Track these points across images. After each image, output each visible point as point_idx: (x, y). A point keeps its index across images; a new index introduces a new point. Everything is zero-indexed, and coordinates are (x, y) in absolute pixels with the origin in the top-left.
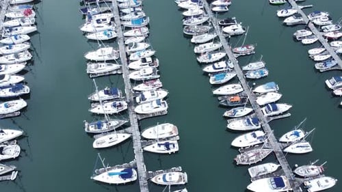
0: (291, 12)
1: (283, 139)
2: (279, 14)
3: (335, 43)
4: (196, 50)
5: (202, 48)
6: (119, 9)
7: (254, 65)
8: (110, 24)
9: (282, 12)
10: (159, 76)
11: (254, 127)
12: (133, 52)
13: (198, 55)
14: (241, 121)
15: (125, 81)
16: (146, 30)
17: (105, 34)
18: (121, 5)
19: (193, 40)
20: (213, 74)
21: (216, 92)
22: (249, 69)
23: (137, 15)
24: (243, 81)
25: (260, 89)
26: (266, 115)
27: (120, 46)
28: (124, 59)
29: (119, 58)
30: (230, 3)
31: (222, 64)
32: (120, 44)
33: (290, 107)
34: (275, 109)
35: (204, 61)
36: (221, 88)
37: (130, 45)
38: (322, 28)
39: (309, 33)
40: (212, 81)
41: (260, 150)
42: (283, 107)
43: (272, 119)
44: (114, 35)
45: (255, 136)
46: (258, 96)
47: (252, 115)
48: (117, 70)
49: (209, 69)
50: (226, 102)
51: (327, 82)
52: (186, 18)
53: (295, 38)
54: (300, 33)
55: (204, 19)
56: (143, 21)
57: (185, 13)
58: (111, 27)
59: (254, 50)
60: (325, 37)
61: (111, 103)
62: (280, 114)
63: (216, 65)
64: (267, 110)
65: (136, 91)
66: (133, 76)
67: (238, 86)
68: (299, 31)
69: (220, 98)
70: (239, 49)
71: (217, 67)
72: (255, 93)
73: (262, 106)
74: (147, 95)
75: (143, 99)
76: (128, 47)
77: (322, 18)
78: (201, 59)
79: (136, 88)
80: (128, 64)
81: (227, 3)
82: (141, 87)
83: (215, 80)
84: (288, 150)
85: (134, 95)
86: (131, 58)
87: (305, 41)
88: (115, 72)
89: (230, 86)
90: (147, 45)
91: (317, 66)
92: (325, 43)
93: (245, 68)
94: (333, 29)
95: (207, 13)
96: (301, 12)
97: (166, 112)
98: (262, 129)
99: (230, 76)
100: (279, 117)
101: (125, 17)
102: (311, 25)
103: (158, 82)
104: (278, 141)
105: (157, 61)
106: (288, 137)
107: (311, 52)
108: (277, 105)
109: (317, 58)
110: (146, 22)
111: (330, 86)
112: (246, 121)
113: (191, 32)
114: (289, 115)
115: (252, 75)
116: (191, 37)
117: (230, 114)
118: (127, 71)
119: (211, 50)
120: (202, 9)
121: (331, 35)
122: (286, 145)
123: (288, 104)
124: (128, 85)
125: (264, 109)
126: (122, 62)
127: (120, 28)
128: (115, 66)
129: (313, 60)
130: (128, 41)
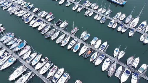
0: (77, 6)
1: (115, 56)
3: (99, 10)
4: (57, 42)
5: (59, 40)
6: (5, 44)
7: (84, 34)
8: (8, 55)
9: (74, 8)
10: (53, 64)
11: (104, 58)
12: (32, 61)
13: (60, 43)
14: (98, 59)
15: (40, 77)
16: (28, 47)
17: (10, 62)
18: (5, 42)
19: (52, 39)
20: (73, 48)
21: (80, 54)
22: (82, 37)
23: (17, 42)
24: (85, 43)
25: (93, 42)
26: (102, 51)
27: (22, 63)
28: (30, 68)
29: (28, 68)
31: (73, 42)
32: (21, 61)
33: (107, 42)
34: (104, 46)
35: (65, 45)
36: (80, 52)
37: (28, 59)
38: (91, 7)
39: (89, 11)
40: (74, 51)
41: (112, 66)
42: (105, 44)
43: (105, 51)
44: (14, 59)
45: (107, 61)
46: (94, 46)
47: (99, 54)
48: (31, 75)
49: (69, 47)
50: (87, 56)
51: (108, 26)
53: (86, 16)
54: (86, 13)
55: (49, 27)
56: (24, 44)
57: (39, 29)
58: (9, 56)
59: (78, 29)
60: (95, 10)
62: (106, 47)
63: (71, 43)
64: (102, 49)
65: (49, 78)
66: (42, 72)
67: (85, 46)
69: (83, 56)
70: (73, 32)
72: (92, 45)
73: (98, 48)
74: (57, 76)
75: (55, 79)
76: (27, 61)
77: (88, 4)
78: (63, 45)
79: (48, 77)
80: (35, 69)
81: (52, 15)
82: (50, 74)
83: (75, 50)
84: (119, 58)
85: (49, 80)
86: (33, 64)
87: (90, 15)
88: (31, 77)
89: (83, 48)
90: (36, 54)
91: (101, 22)
92: (96, 12)
94: (94, 5)
95: (47, 24)
96: (80, 5)
97: (70, 77)
98: (106, 57)
99: (79, 45)
100: (107, 48)
101: (12, 47)
102: (87, 8)
103: (55, 67)
104: (114, 58)
105: (46, 57)
106: (115, 53)
107: (95, 17)
108: (103, 44)
109: (99, 19)
111: (110, 27)
112: (100, 58)
113: (49, 36)
114: (108, 45)
115: (85, 39)
117: (92, 59)
118: (37, 72)
119: (63, 39)
120: (43, 23)
121: (95, 8)
122: (117, 57)
123: (105, 42)
124: (43, 78)
125: (100, 49)
126: (31, 69)
127: (14, 54)
128: (29, 74)
130: (25, 57)
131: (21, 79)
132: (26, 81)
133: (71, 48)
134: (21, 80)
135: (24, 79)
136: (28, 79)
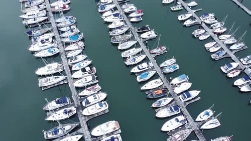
0: (188, 16)
1: (198, 119)
2: (180, 18)
3: (222, 37)
4: (123, 55)
5: (127, 54)
6: (58, 28)
7: (168, 62)
8: (52, 42)
9: (181, 17)
10: (98, 81)
11: (176, 113)
12: (74, 64)
13: (125, 59)
14: (166, 109)
15: (71, 89)
16: (81, 44)
17: (50, 51)
18: (59, 25)
19: (119, 48)
20: (139, 73)
21: (143, 88)
22: (165, 65)
23: (72, 32)
24: (162, 76)
25: (175, 81)
26: (183, 101)
27: (63, 60)
28: (68, 71)
29: (64, 70)
30: (142, 14)
31: (145, 65)
32: (63, 58)
33: (198, 92)
34: (189, 96)
35: (130, 64)
36: (146, 85)
37: (71, 58)
38: (212, 26)
39: (202, 31)
40: (139, 79)
41: (183, 132)
42: (194, 93)
43: (187, 103)
44: (57, 51)
45: (178, 121)
46: (174, 86)
47: (173, 103)
48: (63, 80)
49: (135, 70)
50: (152, 95)
51: (222, 68)
52: (111, 30)
53: (193, 36)
54: (196, 33)
55: (125, 29)
56: (78, 37)
57: (110, 26)
58: (53, 45)
59: (166, 50)
60: (215, 33)
61: (63, 110)
62: (193, 99)
63: (140, 66)
64: (184, 98)
65: (81, 96)
66: (77, 84)
67: (159, 80)
68: (196, 31)
69: (147, 93)
70: (155, 51)
71: (141, 68)
72: (172, 84)
73: (179, 95)
74: (91, 99)
75: (88, 102)
76: (69, 60)
77: (210, 18)
78: (128, 63)
79: (81, 94)
80: (72, 74)
81: (140, 14)
82: (85, 92)
83: (141, 78)
84: (203, 127)
85: (80, 100)
86: (73, 69)
87: (201, 38)
88: (62, 83)
89: (153, 82)
90: (85, 57)
91: (213, 56)
92: (215, 38)
93: (162, 65)
94: (219, 26)
95: (126, 24)
96: (195, 15)
97: (107, 111)
98: (182, 113)
99: (151, 74)
100: (193, 101)
101: (64, 35)
102: (203, 25)
103: (98, 87)
104: (195, 122)
105: (94, 68)
106: (202, 116)
107: (207, 45)
108: (190, 92)
109: (212, 50)
110: (80, 37)
111: (224, 71)
112: (169, 109)
113: (117, 41)
114: (199, 98)
115: (168, 70)
116: (118, 45)
117: (156, 105)
118: (72, 81)
119: (133, 54)
120: (122, 21)
121: (218, 31)
122: (201, 123)
123: (198, 90)
124: (74, 92)
125: (180, 96)
126: (67, 73)
127: (61, 44)
128: (62, 78)
129: (209, 52)
130: (69, 55)
131: (48, 78)
132: (53, 84)
133: (137, 73)
134: (47, 80)
135: (51, 81)
136: (57, 83)
